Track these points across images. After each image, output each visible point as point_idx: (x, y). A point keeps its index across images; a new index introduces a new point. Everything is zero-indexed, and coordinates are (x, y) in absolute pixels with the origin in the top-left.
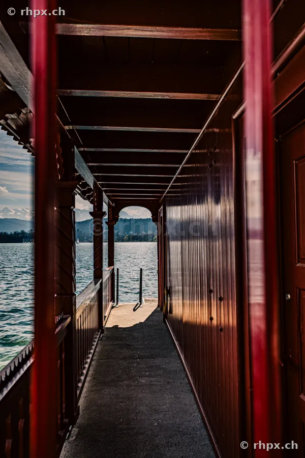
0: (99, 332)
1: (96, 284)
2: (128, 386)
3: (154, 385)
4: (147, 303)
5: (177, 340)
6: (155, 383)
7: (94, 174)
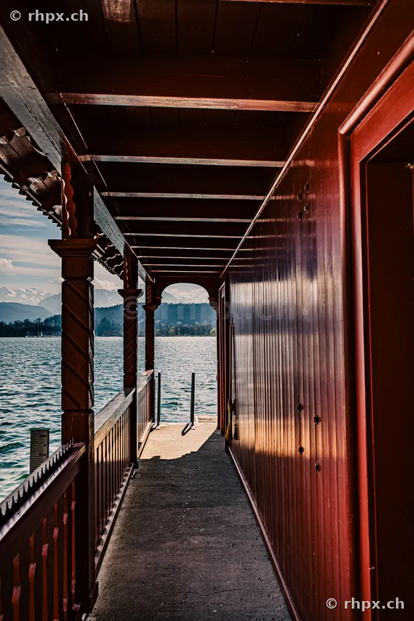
0: (130, 466)
1: (126, 395)
2: (174, 549)
3: (213, 548)
4: (202, 423)
5: (246, 479)
6: (214, 545)
7: (125, 234)
